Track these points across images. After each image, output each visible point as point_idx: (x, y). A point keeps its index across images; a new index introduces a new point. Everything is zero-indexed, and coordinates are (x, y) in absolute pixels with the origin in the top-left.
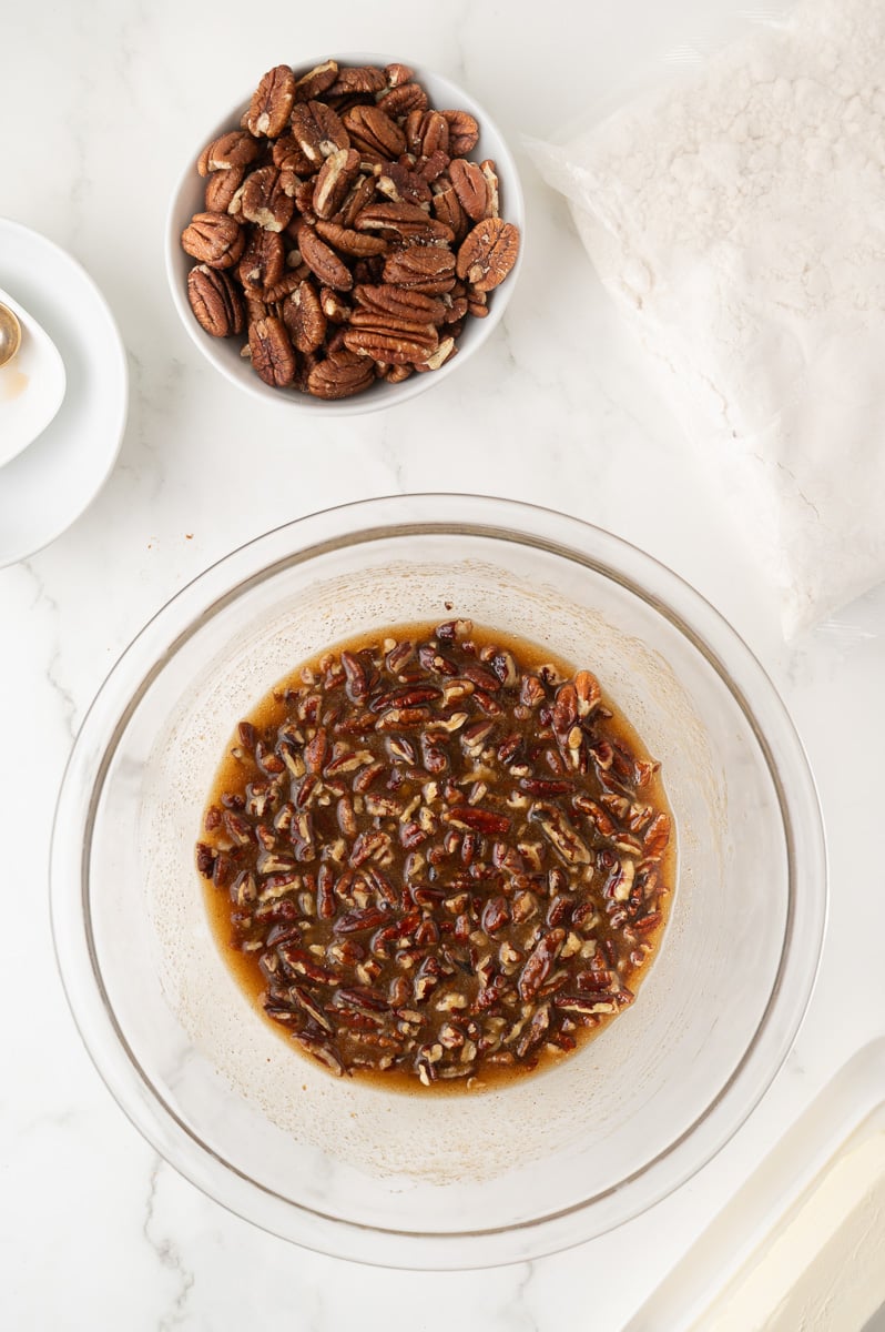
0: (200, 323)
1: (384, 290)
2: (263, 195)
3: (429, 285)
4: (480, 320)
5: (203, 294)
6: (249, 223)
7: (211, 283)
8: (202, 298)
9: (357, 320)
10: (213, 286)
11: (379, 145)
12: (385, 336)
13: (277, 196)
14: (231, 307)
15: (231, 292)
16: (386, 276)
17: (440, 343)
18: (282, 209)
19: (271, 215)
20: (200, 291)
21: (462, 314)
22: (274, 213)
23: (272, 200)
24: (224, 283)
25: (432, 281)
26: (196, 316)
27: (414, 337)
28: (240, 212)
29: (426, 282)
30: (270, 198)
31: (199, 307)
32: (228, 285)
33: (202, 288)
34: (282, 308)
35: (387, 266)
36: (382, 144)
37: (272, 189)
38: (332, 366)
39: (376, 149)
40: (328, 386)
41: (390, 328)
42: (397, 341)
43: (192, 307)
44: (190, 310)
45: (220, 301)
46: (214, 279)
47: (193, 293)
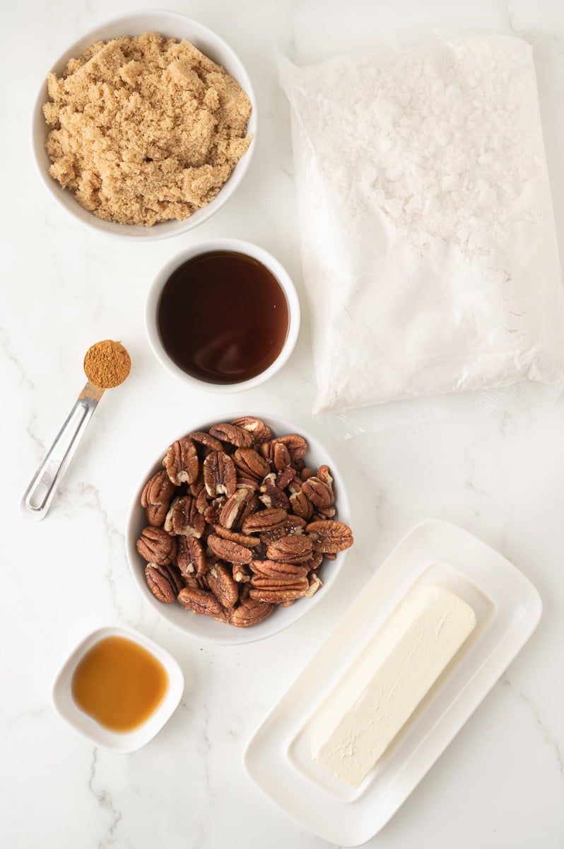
0: (158, 599)
1: (267, 564)
2: (185, 516)
3: (297, 559)
4: (332, 562)
5: (157, 582)
6: (178, 536)
7: (160, 573)
8: (156, 584)
9: (256, 583)
10: (162, 575)
11: (253, 474)
12: (275, 591)
13: (194, 516)
14: (175, 584)
15: (173, 576)
16: (269, 555)
17: (310, 585)
18: (198, 523)
19: (192, 529)
20: (154, 580)
21: (321, 561)
22: (194, 528)
23: (191, 519)
24: (168, 572)
25: (298, 557)
26: (154, 595)
27: (292, 587)
28: (172, 530)
29: (295, 558)
30: (189, 518)
31: (155, 590)
32: (171, 572)
33: (155, 578)
34: (206, 577)
35: (269, 550)
36: (254, 473)
37: (190, 512)
38: (245, 609)
39: (251, 475)
40: (245, 622)
41: (277, 586)
42: (282, 593)
43: (151, 590)
44: (149, 592)
45: (168, 584)
46: (161, 570)
47: (149, 581)
